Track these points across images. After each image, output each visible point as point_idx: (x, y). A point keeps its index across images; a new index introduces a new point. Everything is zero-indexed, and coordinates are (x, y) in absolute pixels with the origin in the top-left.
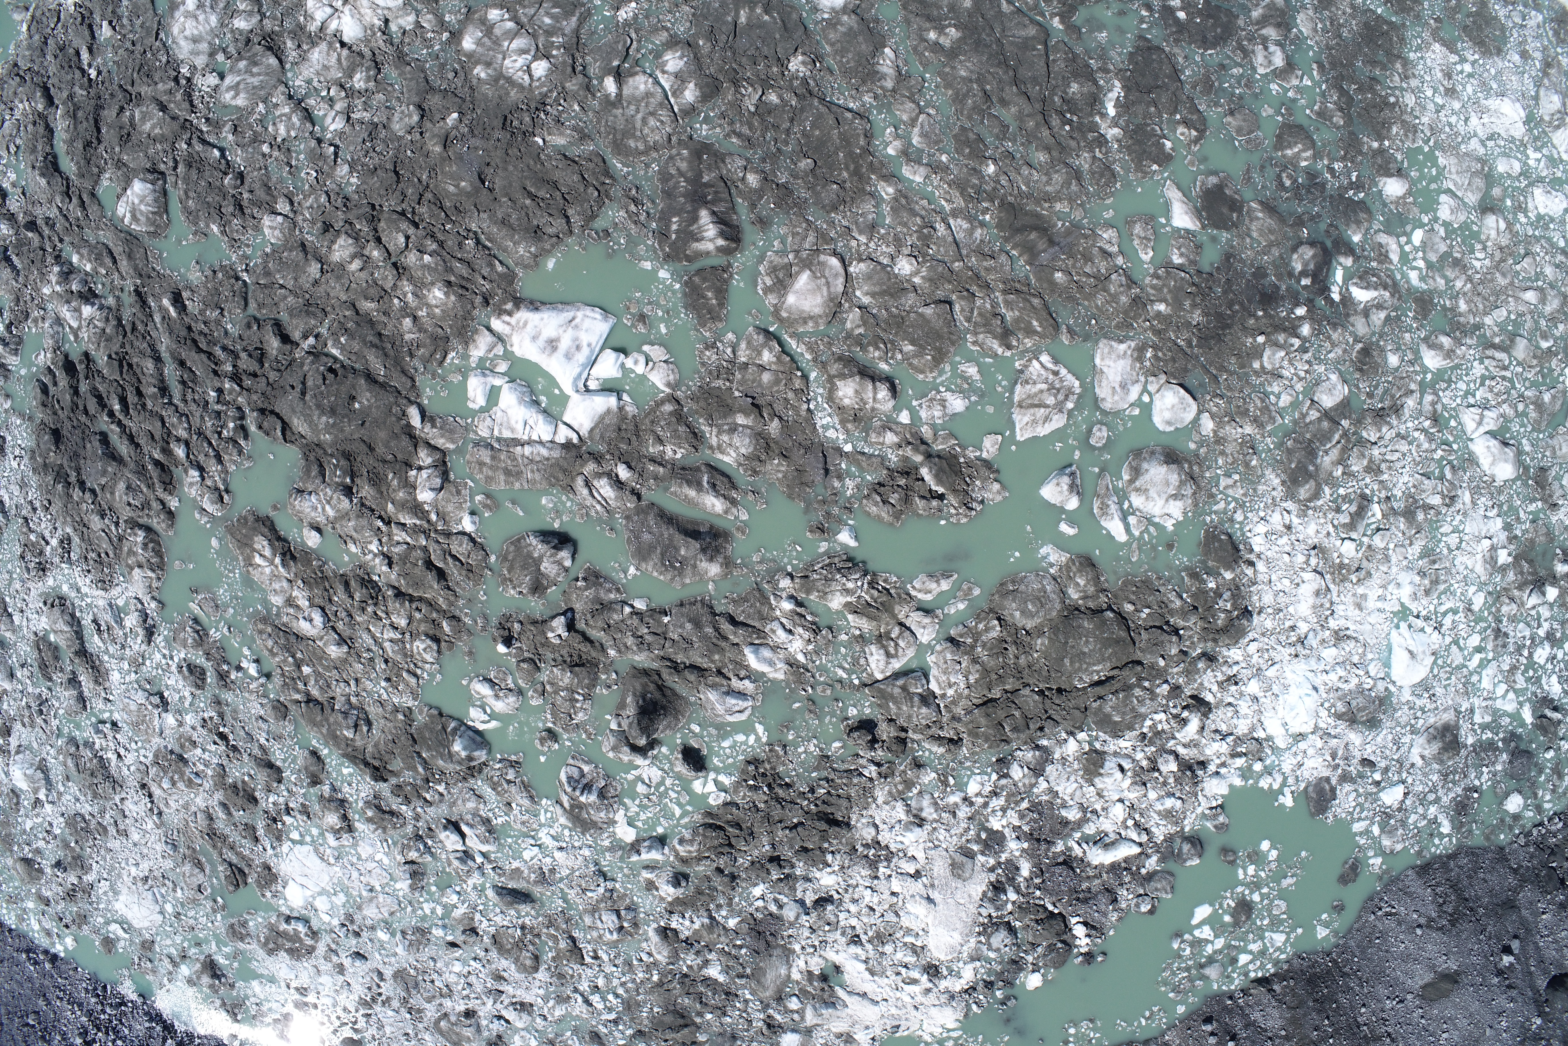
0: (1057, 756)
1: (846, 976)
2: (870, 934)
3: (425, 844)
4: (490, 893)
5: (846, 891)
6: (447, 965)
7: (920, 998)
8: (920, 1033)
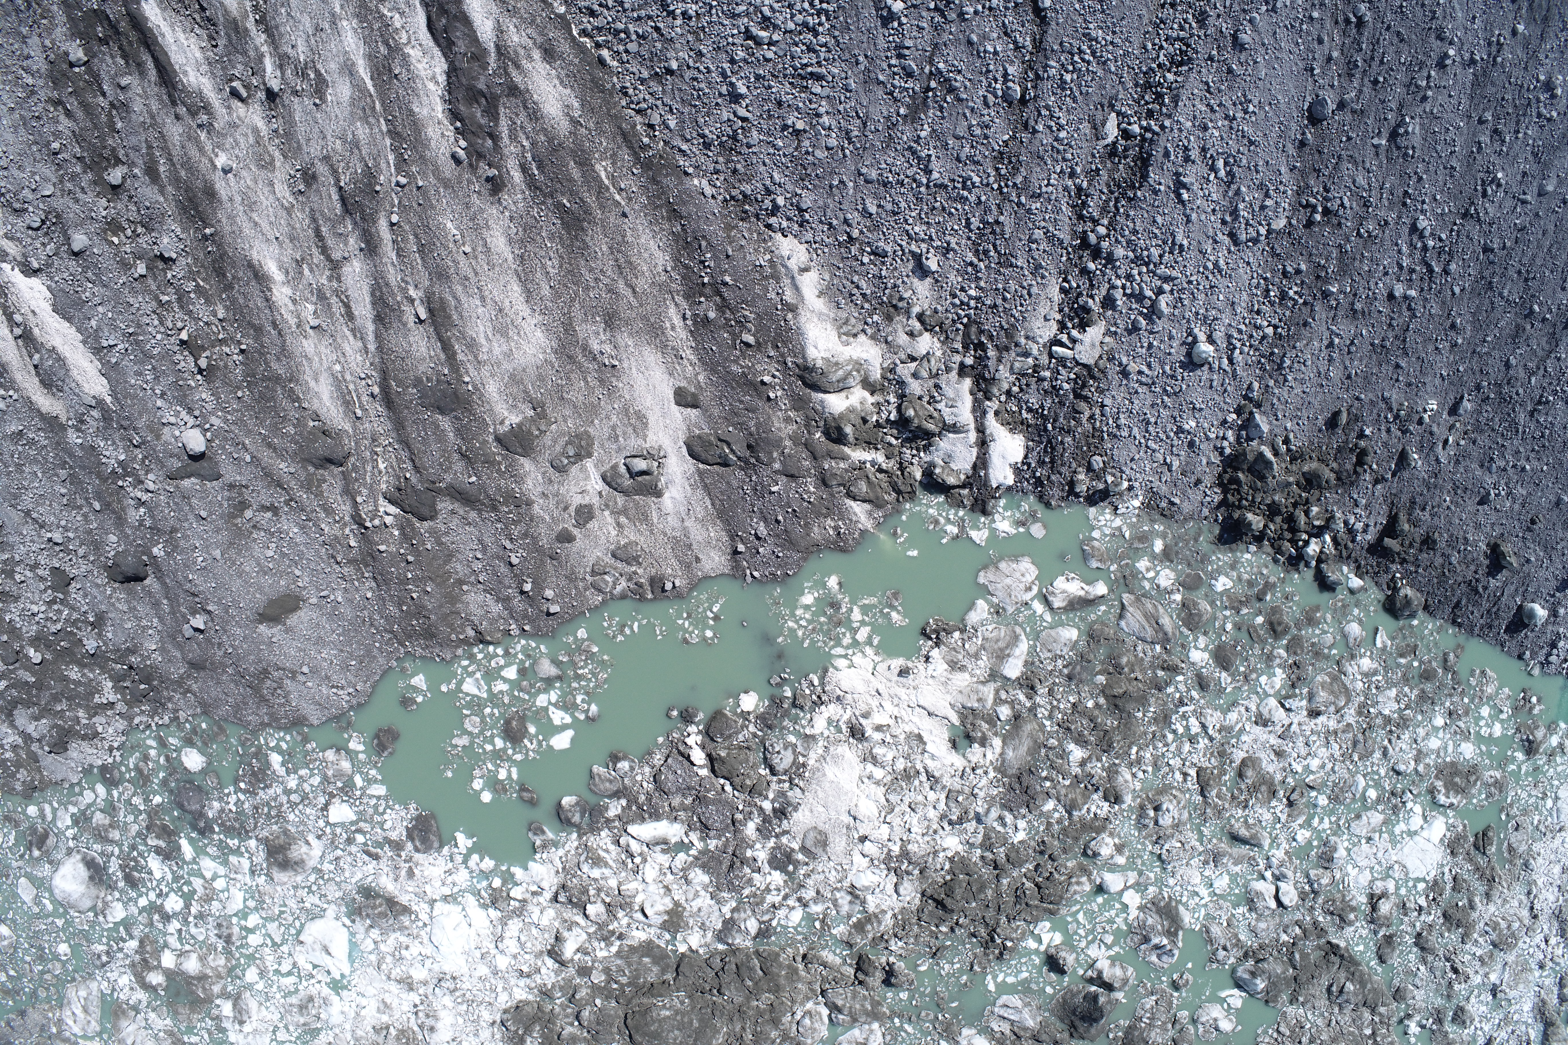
0: (710, 934)
1: (946, 736)
2: (917, 782)
3: (1311, 885)
4: (1266, 843)
5: (935, 832)
6: (1323, 766)
7: (874, 703)
8: (877, 659)
